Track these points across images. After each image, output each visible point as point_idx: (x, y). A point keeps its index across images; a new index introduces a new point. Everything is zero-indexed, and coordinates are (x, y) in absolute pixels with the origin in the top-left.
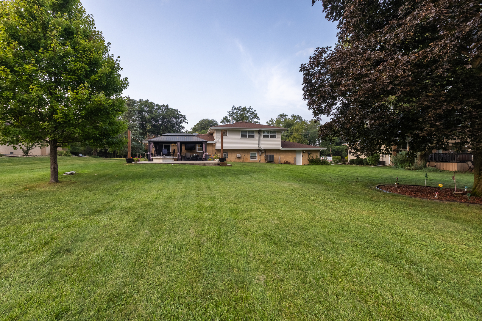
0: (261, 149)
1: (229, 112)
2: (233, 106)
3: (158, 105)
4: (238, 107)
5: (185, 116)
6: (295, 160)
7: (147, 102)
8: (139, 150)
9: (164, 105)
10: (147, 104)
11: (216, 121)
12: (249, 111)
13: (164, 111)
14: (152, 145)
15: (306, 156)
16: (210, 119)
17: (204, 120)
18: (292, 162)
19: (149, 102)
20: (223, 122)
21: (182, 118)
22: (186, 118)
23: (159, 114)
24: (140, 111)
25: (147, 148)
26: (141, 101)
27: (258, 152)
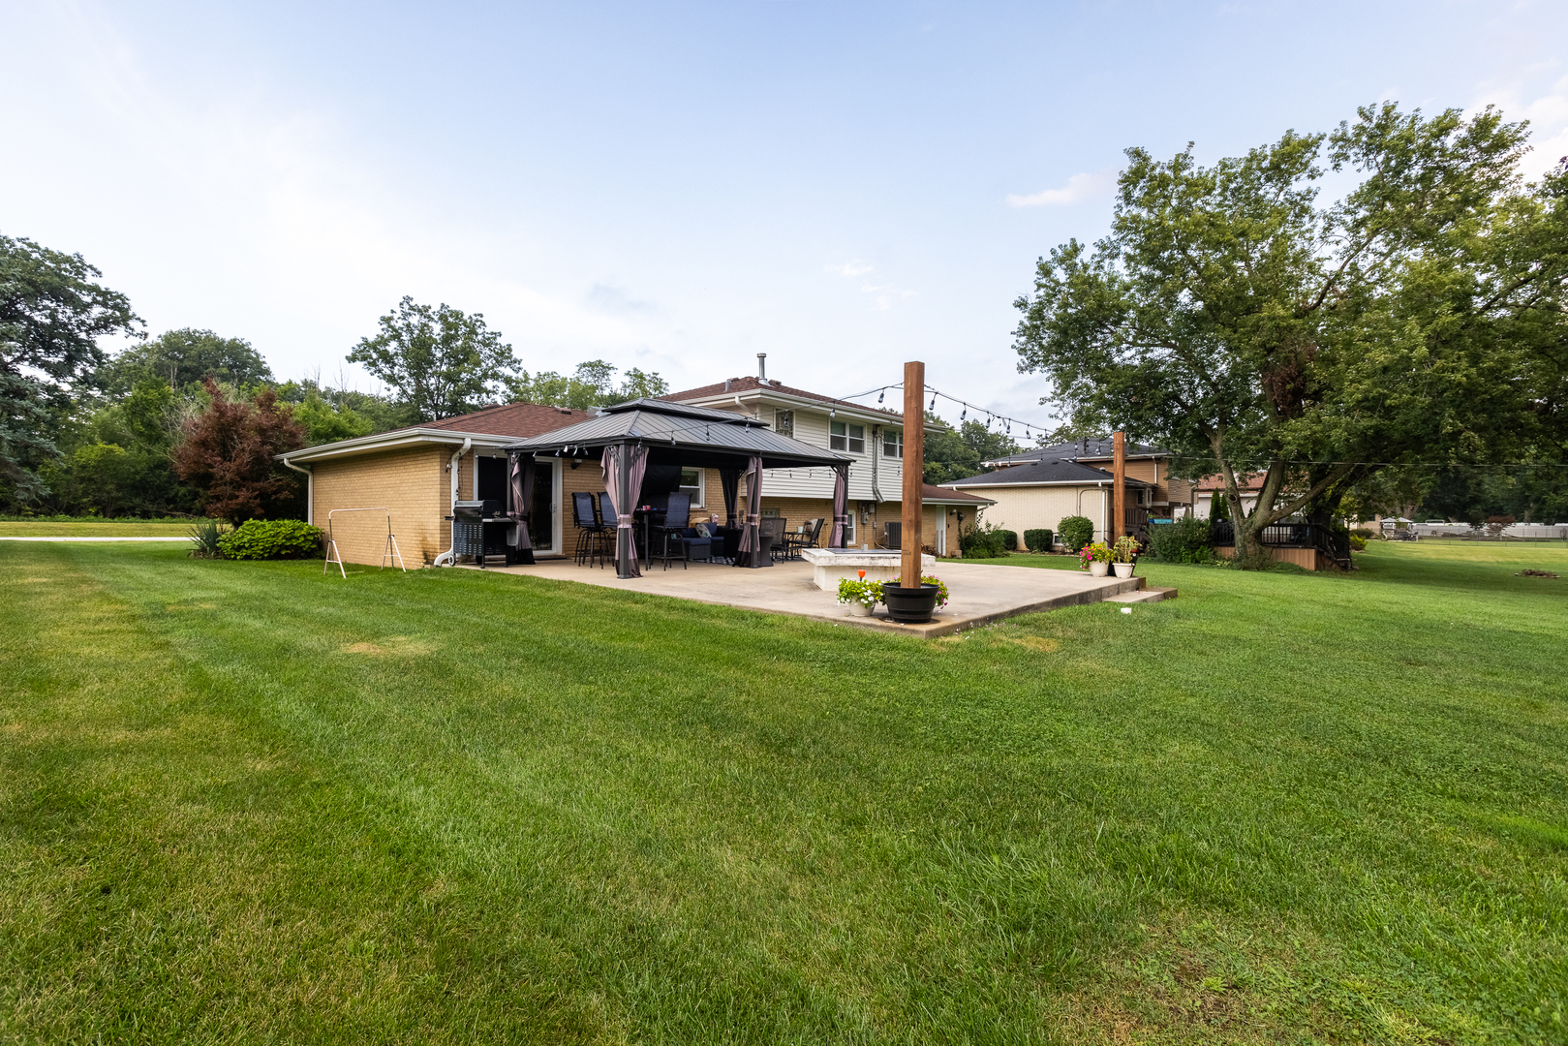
15: (955, 526)
27: (857, 512)
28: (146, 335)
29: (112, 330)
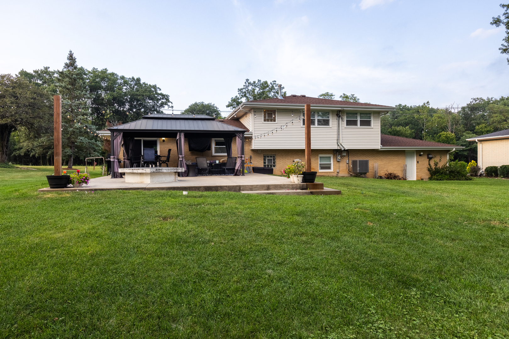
0: (343, 149)
1: (240, 90)
2: (247, 80)
3: (123, 78)
4: (254, 82)
5: (168, 96)
6: (405, 171)
7: (105, 72)
8: (92, 151)
9: (133, 78)
10: (104, 75)
11: (215, 106)
12: (273, 88)
13: (134, 87)
14: (119, 140)
15: (425, 161)
16: (206, 103)
17: (196, 104)
18: (400, 174)
19: (108, 72)
20: (232, 105)
21: (163, 99)
22: (170, 100)
23: (125, 92)
24: (93, 86)
25: (107, 148)
26: (94, 71)
27: (334, 155)
28: (173, 107)
29: (164, 106)
